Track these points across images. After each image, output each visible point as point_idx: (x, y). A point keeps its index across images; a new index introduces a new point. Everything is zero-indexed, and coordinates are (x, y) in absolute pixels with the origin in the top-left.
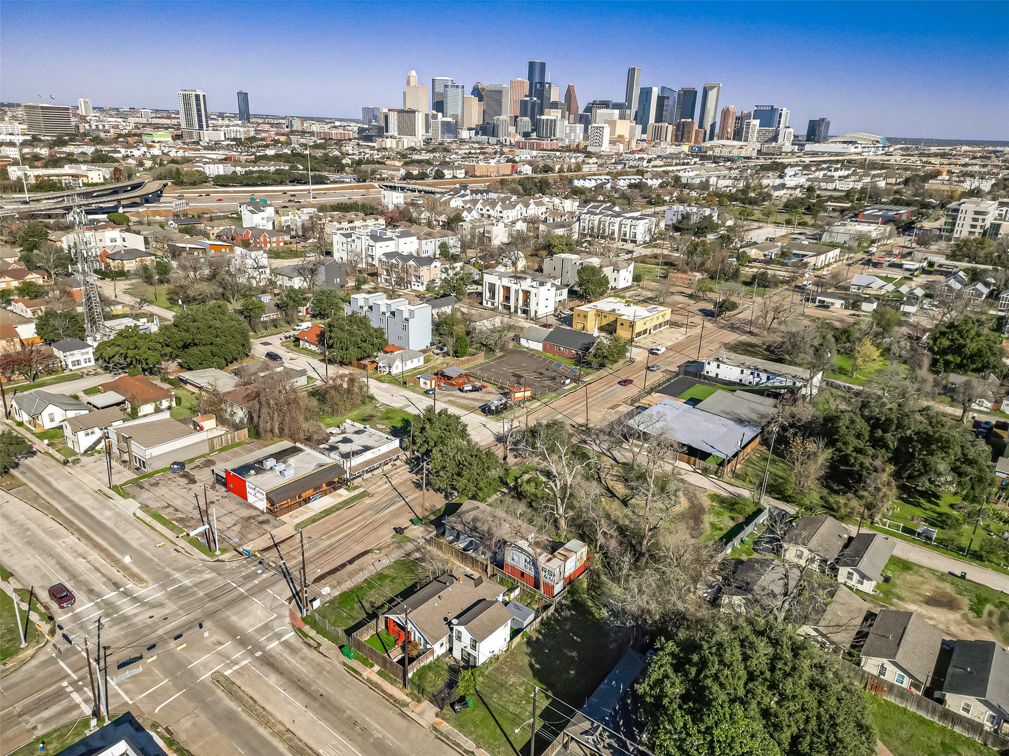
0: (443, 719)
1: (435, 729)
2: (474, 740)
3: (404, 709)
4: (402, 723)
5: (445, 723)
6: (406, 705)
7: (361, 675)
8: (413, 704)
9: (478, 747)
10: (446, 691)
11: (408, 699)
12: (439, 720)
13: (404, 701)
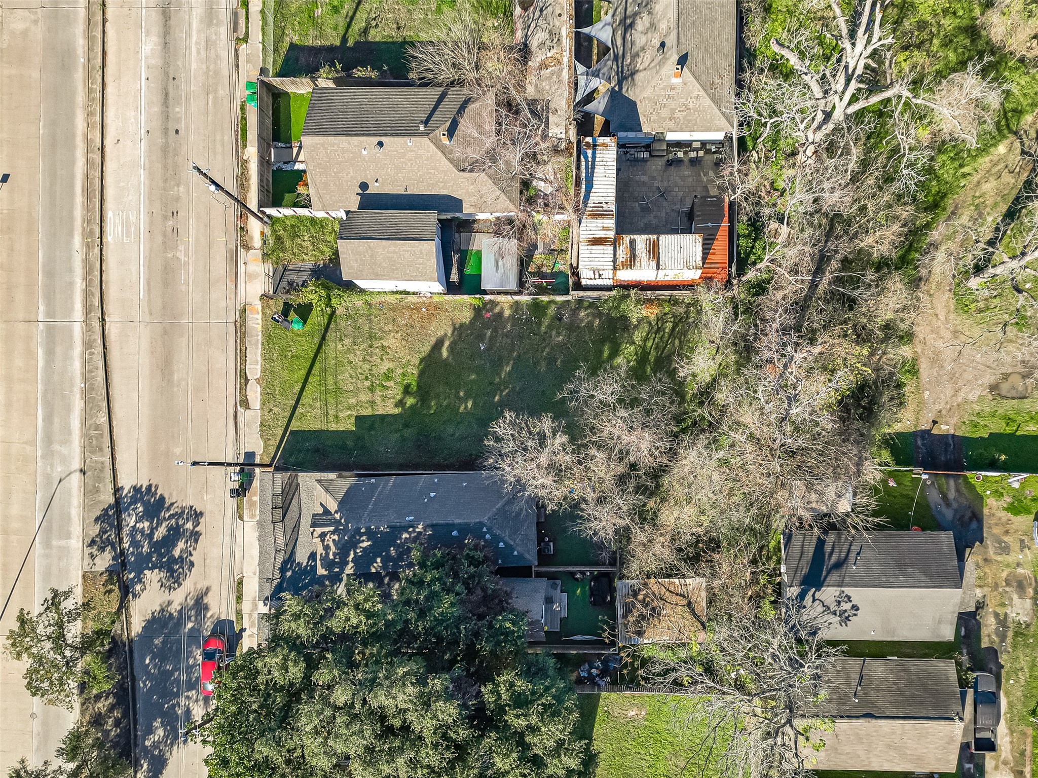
0: (263, 309)
1: (244, 311)
2: (264, 371)
3: (241, 251)
4: (220, 265)
5: (260, 316)
6: (247, 247)
7: (245, 146)
8: (256, 254)
9: (258, 380)
10: (305, 276)
11: (257, 242)
12: (258, 305)
13: (252, 238)
